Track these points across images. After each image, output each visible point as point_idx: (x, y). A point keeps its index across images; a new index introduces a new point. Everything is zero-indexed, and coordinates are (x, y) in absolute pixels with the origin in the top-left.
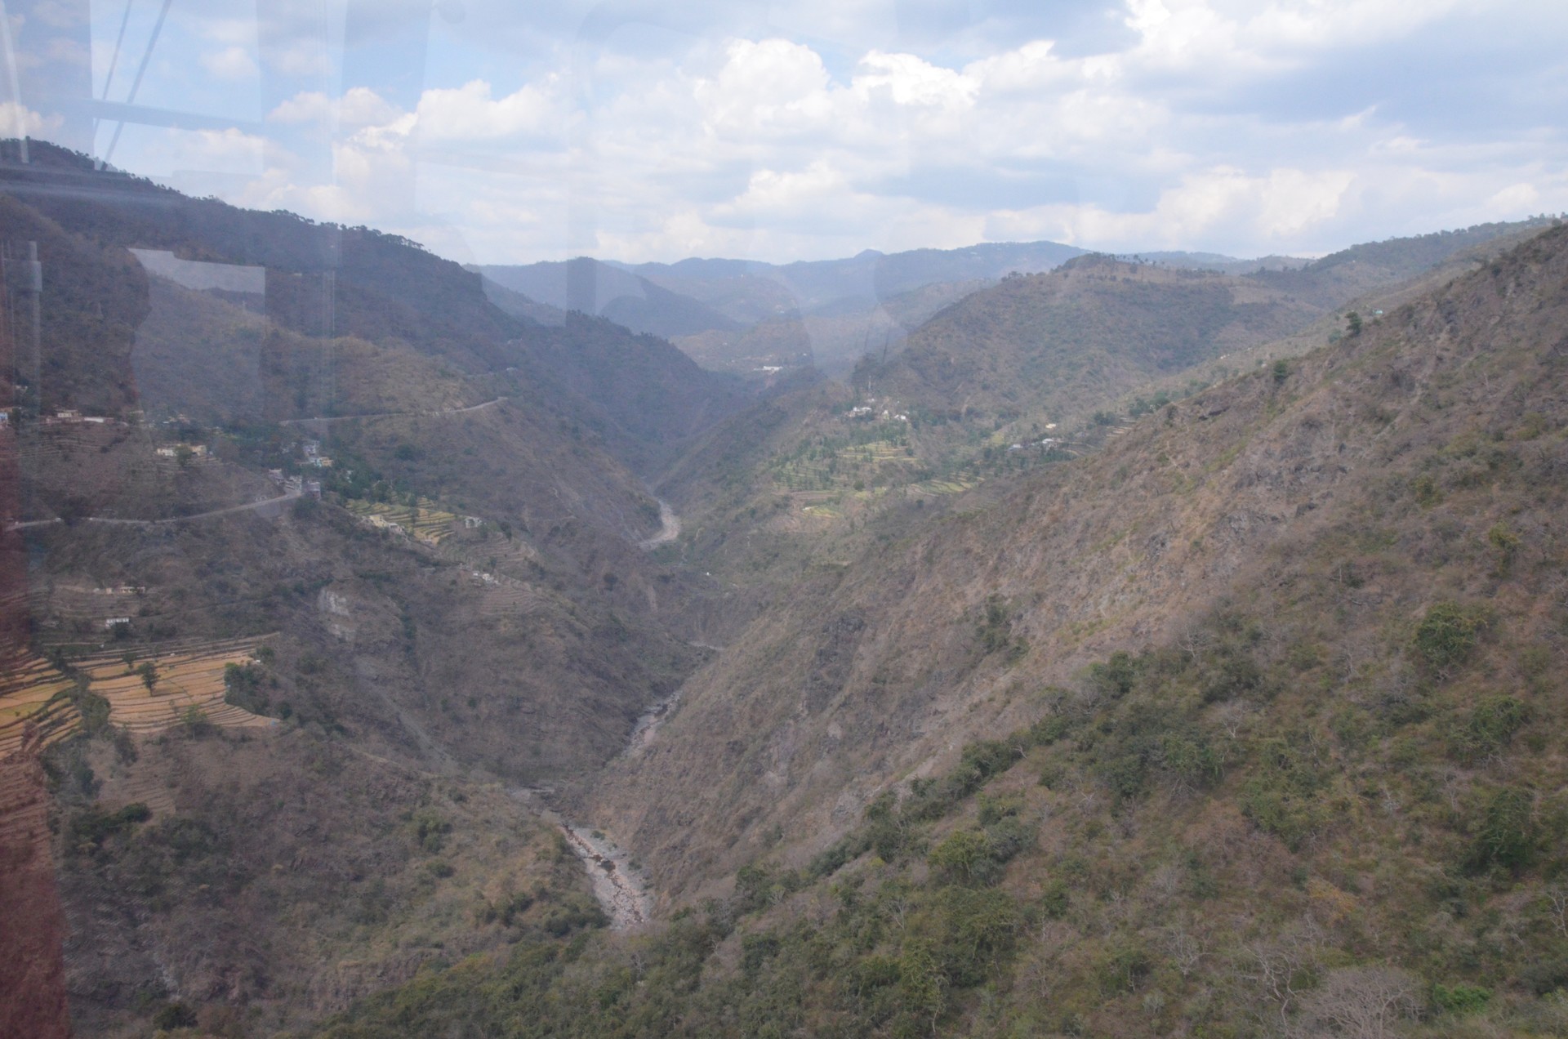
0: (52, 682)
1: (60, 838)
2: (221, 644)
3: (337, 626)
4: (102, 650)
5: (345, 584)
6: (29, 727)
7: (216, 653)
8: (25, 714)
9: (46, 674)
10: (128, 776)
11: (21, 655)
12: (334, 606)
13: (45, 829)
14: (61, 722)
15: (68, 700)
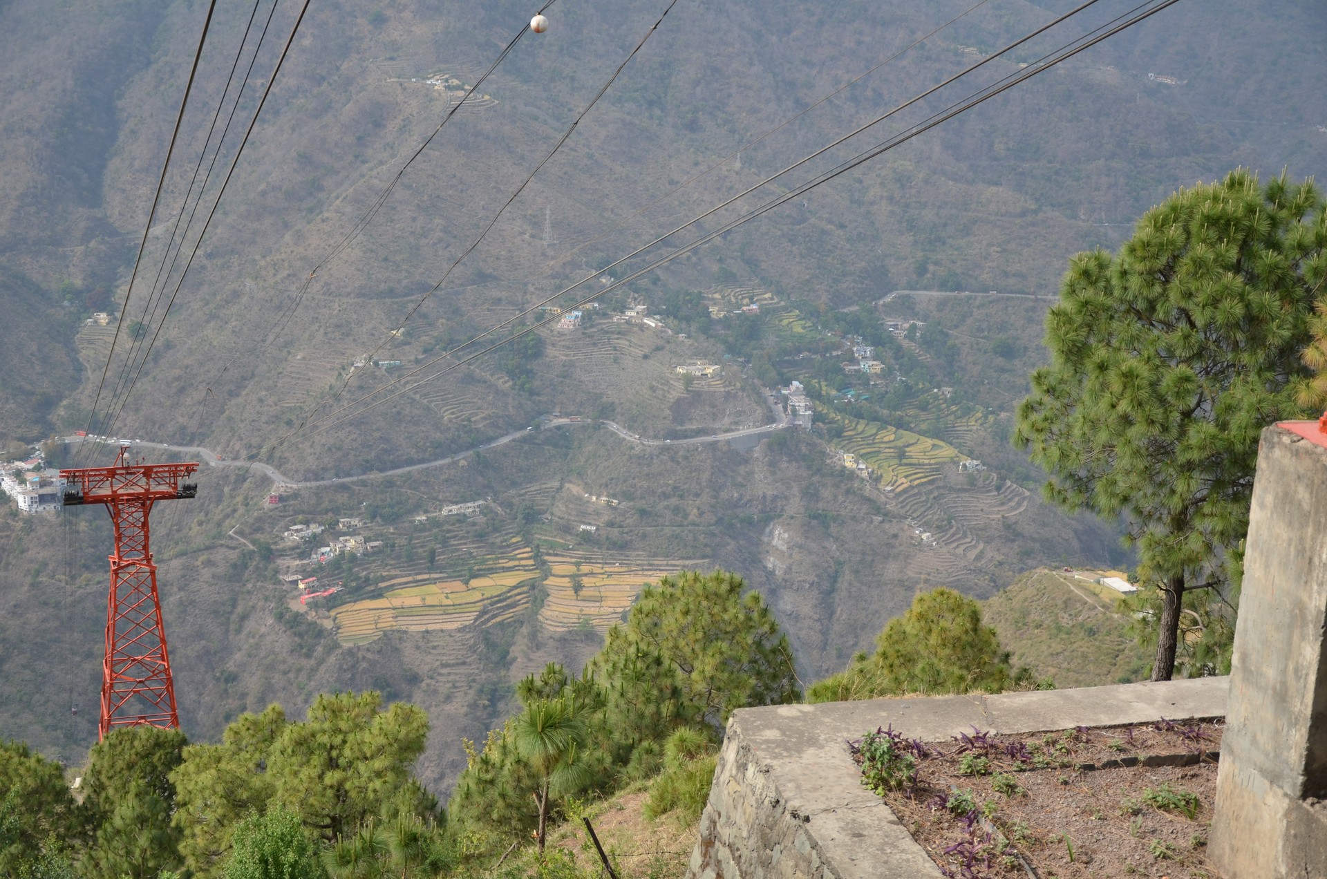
0: (525, 570)
5: (792, 521)
6: (485, 606)
7: (646, 570)
8: (487, 595)
10: (531, 660)
11: (513, 543)
12: (776, 539)
13: (465, 684)
14: (513, 605)
15: (525, 589)
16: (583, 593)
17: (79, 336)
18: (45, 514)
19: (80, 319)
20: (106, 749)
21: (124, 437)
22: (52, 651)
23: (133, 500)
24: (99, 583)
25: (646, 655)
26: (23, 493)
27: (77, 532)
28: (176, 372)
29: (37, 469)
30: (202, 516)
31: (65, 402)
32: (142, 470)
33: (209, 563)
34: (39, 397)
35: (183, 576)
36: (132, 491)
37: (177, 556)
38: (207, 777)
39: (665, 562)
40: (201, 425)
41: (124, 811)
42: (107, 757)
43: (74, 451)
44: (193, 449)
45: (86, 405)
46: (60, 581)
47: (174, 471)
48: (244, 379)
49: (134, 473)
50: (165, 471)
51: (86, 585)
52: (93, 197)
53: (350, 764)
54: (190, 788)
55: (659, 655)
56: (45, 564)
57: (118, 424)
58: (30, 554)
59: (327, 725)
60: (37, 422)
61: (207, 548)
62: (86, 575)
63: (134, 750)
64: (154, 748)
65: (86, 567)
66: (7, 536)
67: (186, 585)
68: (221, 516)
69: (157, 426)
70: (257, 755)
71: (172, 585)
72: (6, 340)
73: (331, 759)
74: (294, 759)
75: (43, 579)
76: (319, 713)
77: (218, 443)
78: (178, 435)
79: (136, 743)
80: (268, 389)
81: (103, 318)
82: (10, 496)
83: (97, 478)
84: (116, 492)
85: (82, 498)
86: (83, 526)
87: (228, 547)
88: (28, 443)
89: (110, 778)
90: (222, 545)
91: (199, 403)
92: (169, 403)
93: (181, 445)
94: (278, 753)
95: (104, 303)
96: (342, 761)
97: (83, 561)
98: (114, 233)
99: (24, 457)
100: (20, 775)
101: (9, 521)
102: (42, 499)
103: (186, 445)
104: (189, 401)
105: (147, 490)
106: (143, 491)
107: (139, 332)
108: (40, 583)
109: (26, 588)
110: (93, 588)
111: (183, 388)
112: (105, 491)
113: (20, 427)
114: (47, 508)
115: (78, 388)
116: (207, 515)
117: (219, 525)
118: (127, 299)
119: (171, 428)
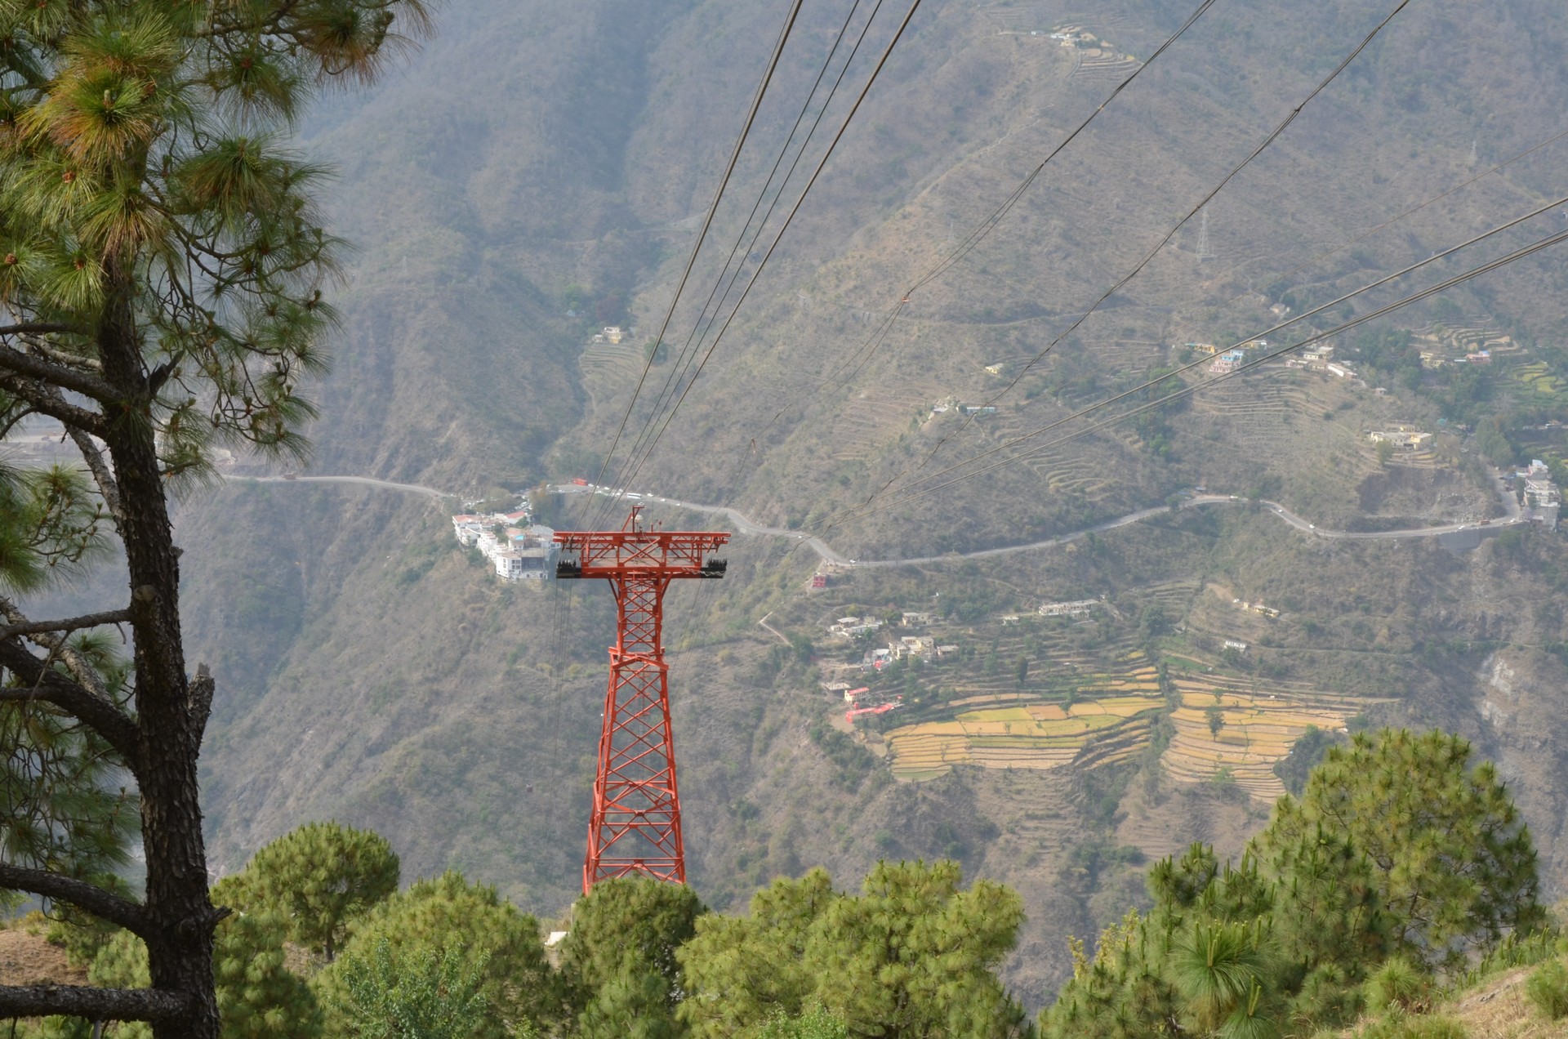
0: (1147, 697)
1: (1064, 855)
2: (1326, 698)
3: (1489, 704)
4: (1207, 673)
5: (1521, 653)
6: (1089, 742)
7: (1318, 708)
8: (1093, 726)
9: (1144, 686)
10: (1147, 818)
11: (1133, 660)
12: (1496, 678)
13: (1057, 844)
14: (1128, 742)
15: (1145, 722)
16: (1224, 732)
17: (583, 356)
18: (528, 583)
19: (586, 334)
20: (594, 903)
21: (633, 490)
22: (527, 760)
23: (644, 576)
24: (591, 676)
25: (1331, 842)
26: (503, 555)
27: (568, 609)
28: (703, 408)
29: (523, 524)
30: (725, 598)
31: (561, 441)
32: (658, 538)
33: (731, 660)
34: (529, 433)
35: (697, 675)
36: (643, 565)
37: (690, 648)
38: (726, 959)
39: (1339, 699)
40: (732, 479)
41: (614, 991)
42: (594, 915)
43: (569, 503)
44: (720, 510)
45: (587, 446)
46: (542, 670)
47: (699, 541)
48: (790, 421)
49: (647, 542)
50: (686, 541)
51: (575, 678)
52: (610, 176)
53: (915, 957)
54: (703, 971)
55: (1349, 842)
56: (524, 648)
57: (626, 473)
58: (507, 634)
59: (887, 902)
60: (525, 464)
61: (731, 640)
62: (575, 665)
63: (630, 908)
64: (655, 908)
65: (576, 655)
66: (481, 609)
67: (700, 687)
68: (750, 600)
69: (675, 478)
70: (792, 934)
71: (682, 685)
72: (493, 357)
73: (889, 948)
74: (840, 944)
75: (521, 666)
76: (878, 886)
77: (752, 504)
78: (700, 492)
79: (633, 899)
80: (819, 437)
81: (615, 333)
82: (486, 558)
83: (600, 546)
84: (622, 564)
85: (579, 570)
86: (575, 601)
87: (756, 640)
88: (512, 491)
89: (598, 942)
90: (749, 638)
91: (731, 450)
92: (692, 447)
93: (704, 503)
94: (820, 934)
95: (617, 314)
96: (904, 953)
97: (572, 647)
98: (635, 224)
99: (508, 508)
100: (486, 929)
101: (484, 590)
102: (527, 564)
103: (711, 504)
104: (717, 446)
105: (663, 565)
106: (657, 565)
107: (657, 353)
108: (518, 671)
109: (499, 677)
110: (583, 683)
111: (711, 429)
112: (609, 562)
113: (504, 469)
114: (532, 576)
115: (578, 423)
116: (732, 596)
117: (747, 611)
118: (647, 310)
119: (692, 480)
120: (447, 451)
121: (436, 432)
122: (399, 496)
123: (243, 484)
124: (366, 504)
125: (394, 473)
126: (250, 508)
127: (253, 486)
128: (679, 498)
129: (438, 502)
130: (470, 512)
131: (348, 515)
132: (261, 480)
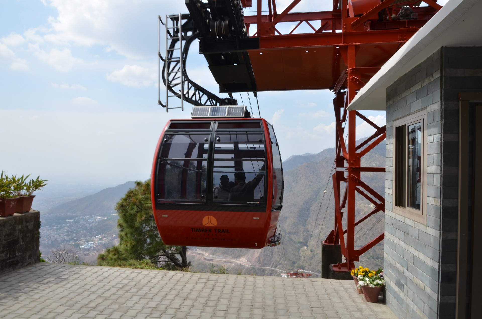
17: (301, 250)
19: (301, 247)
31: (297, 263)
34: (293, 261)
45: (301, 264)
52: (304, 225)
57: (307, 268)
60: (292, 266)
69: (314, 269)
72: (288, 250)
81: (305, 247)
88: (290, 270)
92: (317, 265)
95: (306, 245)
98: (308, 232)
107: (312, 251)
115: (300, 260)
118: (310, 244)
119: (317, 270)
120: (281, 264)
121: (279, 261)
122: (274, 270)
123: (252, 267)
124: (269, 271)
125: (273, 267)
126: (253, 271)
127: (253, 268)
128: (315, 272)
129: (279, 271)
130: (284, 273)
131: (266, 273)
132: (254, 267)
